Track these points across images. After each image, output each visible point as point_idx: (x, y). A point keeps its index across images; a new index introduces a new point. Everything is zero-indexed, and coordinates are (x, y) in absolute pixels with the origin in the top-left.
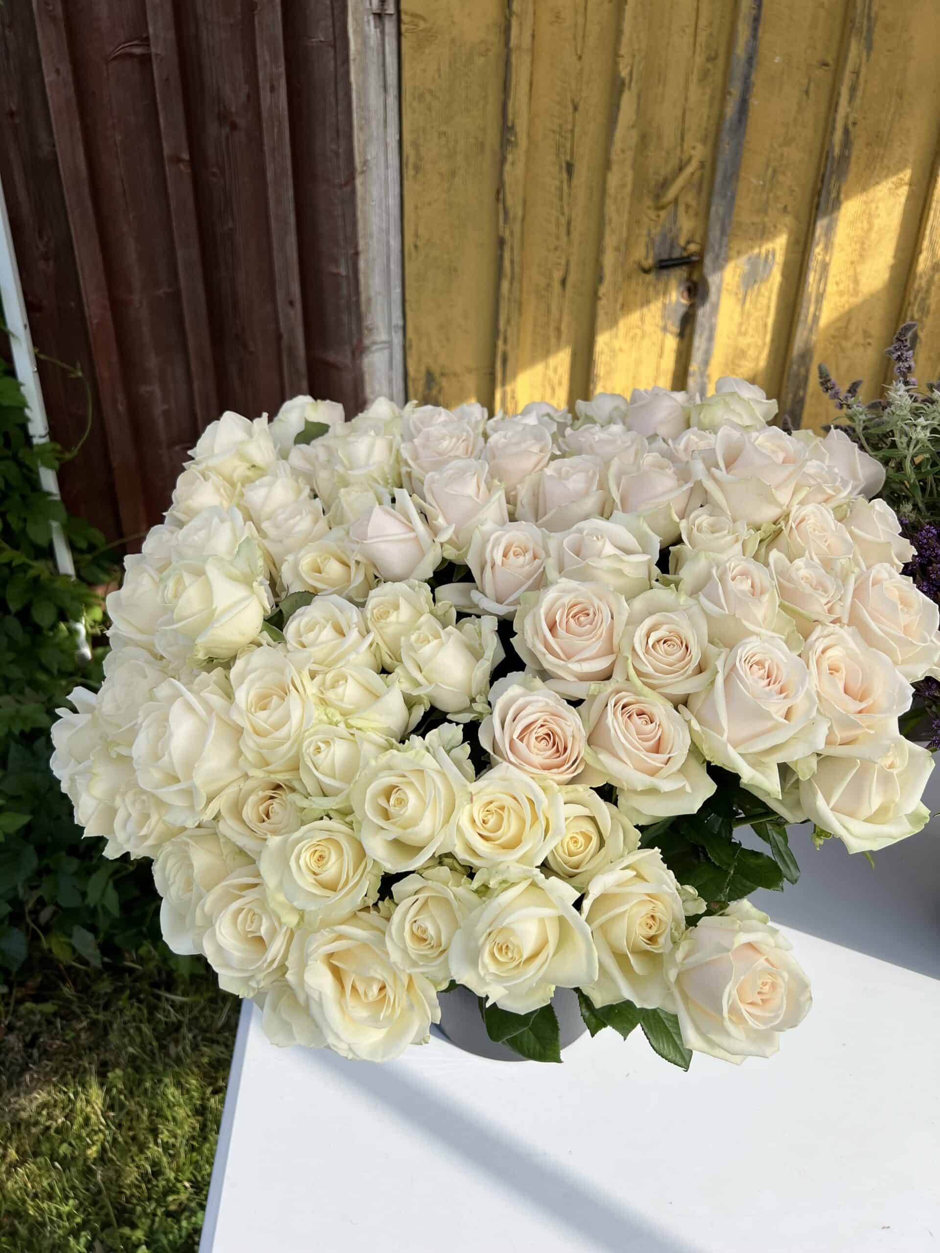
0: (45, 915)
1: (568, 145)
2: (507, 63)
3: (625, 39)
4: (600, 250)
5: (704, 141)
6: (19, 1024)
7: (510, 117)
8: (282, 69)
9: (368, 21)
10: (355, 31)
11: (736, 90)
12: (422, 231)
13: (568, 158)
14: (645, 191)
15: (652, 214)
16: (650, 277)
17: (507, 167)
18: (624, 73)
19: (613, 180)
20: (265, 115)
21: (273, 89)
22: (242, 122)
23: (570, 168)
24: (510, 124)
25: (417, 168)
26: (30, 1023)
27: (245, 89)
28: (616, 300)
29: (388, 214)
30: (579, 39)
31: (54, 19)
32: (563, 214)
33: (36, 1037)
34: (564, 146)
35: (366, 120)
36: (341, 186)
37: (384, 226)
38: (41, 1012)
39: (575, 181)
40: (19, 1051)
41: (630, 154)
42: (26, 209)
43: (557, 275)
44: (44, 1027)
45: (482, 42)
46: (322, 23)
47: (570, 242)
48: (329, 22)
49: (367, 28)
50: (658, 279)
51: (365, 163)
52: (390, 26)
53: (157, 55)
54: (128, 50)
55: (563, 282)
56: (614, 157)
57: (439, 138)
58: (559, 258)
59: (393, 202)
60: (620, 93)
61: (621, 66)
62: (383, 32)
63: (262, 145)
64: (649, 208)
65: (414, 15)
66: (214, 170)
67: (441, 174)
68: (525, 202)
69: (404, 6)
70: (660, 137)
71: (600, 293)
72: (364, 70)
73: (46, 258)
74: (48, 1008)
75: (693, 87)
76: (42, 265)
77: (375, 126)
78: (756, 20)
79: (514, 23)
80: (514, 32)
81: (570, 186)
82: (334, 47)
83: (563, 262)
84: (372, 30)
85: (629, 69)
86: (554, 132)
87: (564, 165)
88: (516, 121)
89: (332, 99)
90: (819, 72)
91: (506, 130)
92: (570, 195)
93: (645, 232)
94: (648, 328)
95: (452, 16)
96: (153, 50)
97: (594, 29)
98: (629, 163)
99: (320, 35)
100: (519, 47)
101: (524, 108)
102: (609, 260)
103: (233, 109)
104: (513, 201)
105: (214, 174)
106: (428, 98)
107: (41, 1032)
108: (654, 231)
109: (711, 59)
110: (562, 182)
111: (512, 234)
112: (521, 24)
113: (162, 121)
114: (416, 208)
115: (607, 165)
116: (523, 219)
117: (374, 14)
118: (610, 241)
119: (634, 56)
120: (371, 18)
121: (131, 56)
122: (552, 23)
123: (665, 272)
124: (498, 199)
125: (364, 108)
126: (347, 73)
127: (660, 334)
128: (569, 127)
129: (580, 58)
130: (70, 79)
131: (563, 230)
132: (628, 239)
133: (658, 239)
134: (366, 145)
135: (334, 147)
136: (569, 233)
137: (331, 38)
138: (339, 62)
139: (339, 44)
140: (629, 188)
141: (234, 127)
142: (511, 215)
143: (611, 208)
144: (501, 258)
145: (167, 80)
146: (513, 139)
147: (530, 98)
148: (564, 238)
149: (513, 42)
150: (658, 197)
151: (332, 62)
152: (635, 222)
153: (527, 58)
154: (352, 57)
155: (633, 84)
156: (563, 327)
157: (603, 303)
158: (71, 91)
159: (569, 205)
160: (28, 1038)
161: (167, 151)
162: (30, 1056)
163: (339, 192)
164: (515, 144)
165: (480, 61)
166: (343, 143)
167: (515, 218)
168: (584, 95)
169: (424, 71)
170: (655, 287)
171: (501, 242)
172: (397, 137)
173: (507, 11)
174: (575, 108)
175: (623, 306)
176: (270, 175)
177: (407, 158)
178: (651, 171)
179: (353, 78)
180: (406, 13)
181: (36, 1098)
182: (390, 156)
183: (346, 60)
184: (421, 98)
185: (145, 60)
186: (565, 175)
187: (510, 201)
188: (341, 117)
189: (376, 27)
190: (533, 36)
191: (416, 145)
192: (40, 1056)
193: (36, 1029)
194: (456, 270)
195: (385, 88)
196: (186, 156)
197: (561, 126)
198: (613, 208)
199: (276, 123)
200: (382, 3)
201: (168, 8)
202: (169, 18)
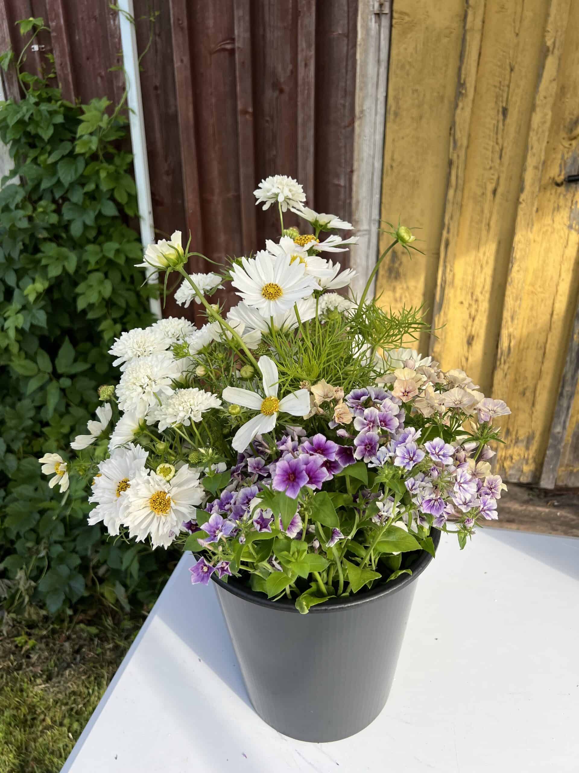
0: (102, 571)
1: (505, 95)
2: (464, 40)
3: (551, 19)
4: (523, 169)
6: (74, 636)
7: (463, 76)
8: (313, 52)
9: (371, 19)
10: (362, 26)
12: (395, 157)
13: (504, 105)
14: (562, 127)
15: (566, 144)
16: (562, 189)
17: (458, 111)
18: (549, 43)
19: (536, 119)
20: (300, 82)
21: (306, 65)
22: (286, 88)
23: (505, 111)
24: (462, 82)
25: (396, 114)
26: (80, 637)
27: (290, 67)
28: (533, 205)
29: (375, 145)
30: (518, 23)
31: (182, 29)
32: (497, 143)
33: (81, 647)
34: (502, 96)
35: (365, 84)
36: (345, 127)
37: (372, 153)
38: (88, 632)
39: (508, 121)
40: (69, 654)
41: (550, 100)
42: (159, 145)
43: (490, 187)
44: (86, 643)
45: (447, 28)
46: (341, 22)
47: (501, 164)
48: (346, 22)
49: (369, 23)
50: (567, 190)
51: (362, 112)
52: (385, 21)
53: (239, 48)
54: (223, 46)
55: (494, 192)
56: (538, 102)
57: (413, 93)
58: (493, 175)
59: (379, 137)
60: (545, 57)
61: (547, 38)
62: (380, 26)
63: (296, 102)
64: (564, 139)
65: (402, 13)
66: (268, 118)
67: (412, 118)
68: (469, 136)
69: (396, 7)
70: (575, 88)
71: (521, 200)
72: (366, 51)
73: (167, 173)
74: (93, 630)
76: (165, 178)
77: (371, 89)
79: (470, 12)
80: (470, 18)
81: (504, 125)
82: (348, 36)
83: (495, 177)
84: (373, 25)
85: (552, 40)
86: (495, 86)
87: (501, 110)
88: (467, 80)
89: (344, 71)
91: (460, 85)
92: (503, 130)
93: (559, 156)
94: (557, 226)
95: (427, 12)
96: (237, 45)
97: (529, 14)
98: (549, 106)
99: (339, 29)
100: (472, 29)
101: (473, 70)
102: (529, 176)
103: (282, 80)
104: (461, 136)
105: (267, 121)
106: (407, 67)
107: (85, 645)
108: (566, 156)
110: (498, 121)
111: (458, 156)
112: (474, 14)
113: (238, 88)
114: (394, 140)
115: (533, 108)
116: (468, 147)
117: (376, 14)
118: (531, 162)
119: (557, 31)
120: (373, 16)
121: (225, 50)
122: (497, 12)
123: (573, 185)
124: (450, 134)
125: (364, 76)
126: (355, 54)
127: (567, 232)
128: (507, 82)
129: (517, 35)
130: (189, 66)
131: (497, 156)
132: (544, 163)
133: (569, 161)
134: (364, 99)
135: (342, 102)
136: (501, 157)
137: (346, 31)
138: (350, 47)
139: (351, 35)
140: (548, 124)
141: (281, 91)
142: (459, 144)
143: (533, 138)
144: (449, 174)
145: (243, 63)
146: (464, 91)
147: (478, 64)
148: (498, 161)
149: (468, 26)
150: (571, 130)
151: (345, 49)
152: (550, 149)
153: (478, 36)
154: (358, 43)
155: (556, 51)
156: (492, 224)
157: (522, 206)
158: (188, 73)
159: (502, 138)
160: (76, 647)
161: (240, 107)
162: (75, 659)
163: (343, 131)
164: (465, 95)
165: (445, 40)
166: (348, 99)
167: (461, 146)
168: (519, 60)
169: (406, 49)
170: (565, 196)
171: (450, 163)
172: (384, 94)
173: (465, 5)
174: (512, 70)
175: (537, 211)
176: (300, 120)
177: (390, 107)
178: (567, 113)
179: (358, 56)
180: (396, 12)
181: (69, 687)
182: (379, 107)
183: (355, 45)
184: (403, 67)
185: (232, 52)
186: (501, 117)
187: (458, 135)
188: (348, 83)
189: (376, 22)
190: (483, 22)
191: (397, 99)
192: (80, 660)
193: (82, 642)
194: (418, 182)
195: (379, 61)
196: (250, 110)
197: (500, 82)
198: (535, 138)
199: (307, 88)
200: (381, 5)
201: (247, 18)
202: (248, 24)
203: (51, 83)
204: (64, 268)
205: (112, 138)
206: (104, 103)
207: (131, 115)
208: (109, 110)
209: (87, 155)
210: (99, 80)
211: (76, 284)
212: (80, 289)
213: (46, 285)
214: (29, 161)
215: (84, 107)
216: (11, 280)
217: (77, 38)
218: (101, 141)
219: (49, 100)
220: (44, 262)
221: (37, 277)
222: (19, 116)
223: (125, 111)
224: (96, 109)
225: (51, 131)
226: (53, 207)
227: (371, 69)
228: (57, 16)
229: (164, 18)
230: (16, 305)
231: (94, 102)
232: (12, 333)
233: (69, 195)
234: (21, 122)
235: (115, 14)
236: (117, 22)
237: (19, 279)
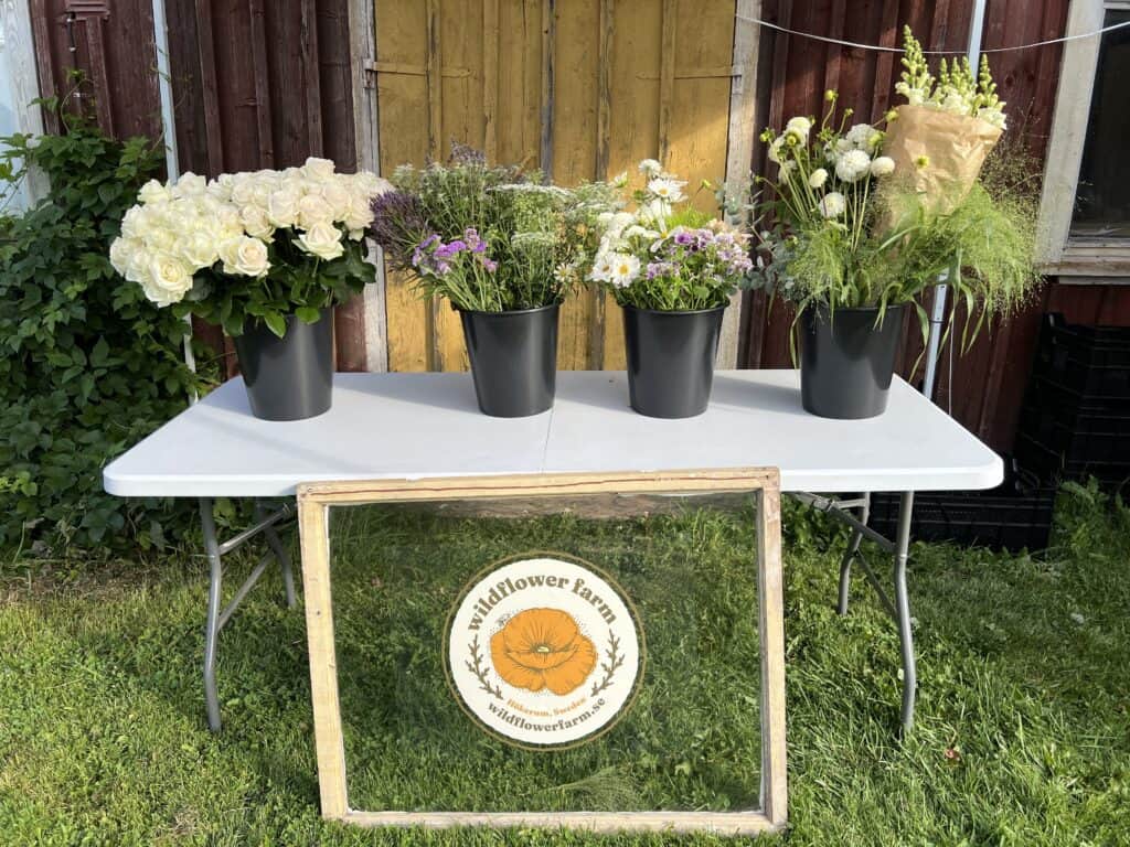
2: (429, 107)
3: (486, 99)
5: (535, 147)
7: (432, 133)
8: (319, 112)
9: (362, 91)
10: (356, 96)
11: (545, 121)
18: (487, 114)
20: (310, 132)
21: (315, 121)
22: (300, 137)
24: (432, 137)
25: (387, 159)
27: (302, 121)
30: (466, 100)
31: (212, 89)
35: (361, 137)
41: (493, 152)
45: (417, 101)
46: (340, 92)
48: (344, 92)
49: (361, 94)
51: (361, 156)
52: (373, 93)
53: (260, 105)
54: (247, 103)
57: (398, 144)
60: (486, 123)
61: (485, 112)
62: (369, 96)
63: (308, 146)
65: (385, 89)
66: (286, 158)
67: (399, 162)
69: (379, 84)
70: (511, 144)
72: (360, 113)
75: (526, 122)
77: (366, 139)
78: (551, 90)
79: (431, 92)
80: (431, 95)
82: (346, 102)
84: (364, 95)
85: (490, 112)
88: (434, 136)
89: (344, 126)
90: (589, 115)
91: (431, 140)
95: (402, 90)
96: (258, 103)
97: (472, 95)
98: (493, 156)
99: (339, 97)
100: (434, 103)
101: (438, 131)
103: (296, 130)
105: (286, 160)
106: (393, 126)
109: (534, 108)
112: (435, 92)
113: (260, 133)
117: (365, 88)
119: (491, 107)
120: (364, 90)
121: (248, 106)
122: (451, 93)
125: (361, 130)
126: (352, 114)
128: (464, 140)
129: (467, 108)
130: (218, 117)
134: (362, 146)
135: (345, 148)
137: (344, 98)
138: (348, 110)
139: (348, 102)
141: (296, 139)
145: (264, 117)
146: (433, 144)
147: (442, 125)
149: (431, 100)
151: (345, 109)
153: (438, 107)
154: (354, 107)
155: (493, 120)
158: (217, 122)
161: (261, 148)
164: (435, 147)
165: (417, 109)
166: (350, 146)
168: (470, 125)
169: (391, 113)
172: (377, 144)
173: (428, 88)
174: (466, 131)
177: (382, 153)
179: (355, 115)
180: (380, 88)
182: (374, 153)
183: (352, 109)
184: (389, 126)
185: (255, 107)
188: (349, 133)
189: (366, 94)
191: (386, 148)
195: (371, 121)
196: (271, 151)
197: (459, 139)
199: (316, 136)
200: (368, 83)
201: (266, 84)
202: (267, 89)
203: (93, 123)
204: (102, 273)
205: (150, 169)
206: (144, 140)
207: (167, 151)
208: (148, 146)
209: (126, 182)
210: (137, 123)
211: (111, 290)
212: (116, 292)
213: (85, 287)
214: (69, 185)
215: (125, 143)
216: (50, 283)
217: (118, 89)
218: (138, 170)
219: (90, 136)
220: (83, 268)
221: (75, 280)
222: (64, 148)
223: (162, 147)
224: (136, 145)
225: (93, 160)
226: (92, 224)
227: (365, 126)
228: (100, 72)
229: (196, 80)
230: (54, 304)
231: (134, 140)
232: (51, 328)
233: (108, 214)
234: (65, 154)
235: (155, 74)
236: (155, 80)
237: (58, 283)
